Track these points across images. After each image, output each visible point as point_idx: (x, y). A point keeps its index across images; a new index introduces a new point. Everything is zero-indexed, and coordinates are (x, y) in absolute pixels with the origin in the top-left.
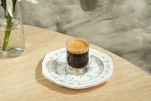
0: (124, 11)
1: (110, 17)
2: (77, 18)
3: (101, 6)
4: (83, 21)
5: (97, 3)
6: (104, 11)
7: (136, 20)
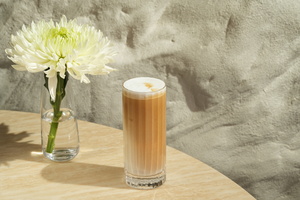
0: (251, 112)
1: (231, 121)
2: (181, 122)
3: (217, 103)
4: (190, 126)
5: (210, 99)
6: (221, 112)
7: (271, 127)
